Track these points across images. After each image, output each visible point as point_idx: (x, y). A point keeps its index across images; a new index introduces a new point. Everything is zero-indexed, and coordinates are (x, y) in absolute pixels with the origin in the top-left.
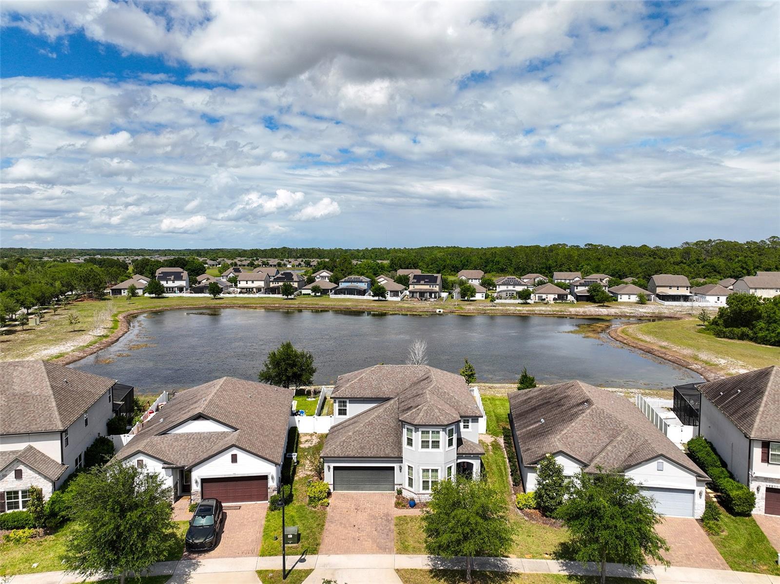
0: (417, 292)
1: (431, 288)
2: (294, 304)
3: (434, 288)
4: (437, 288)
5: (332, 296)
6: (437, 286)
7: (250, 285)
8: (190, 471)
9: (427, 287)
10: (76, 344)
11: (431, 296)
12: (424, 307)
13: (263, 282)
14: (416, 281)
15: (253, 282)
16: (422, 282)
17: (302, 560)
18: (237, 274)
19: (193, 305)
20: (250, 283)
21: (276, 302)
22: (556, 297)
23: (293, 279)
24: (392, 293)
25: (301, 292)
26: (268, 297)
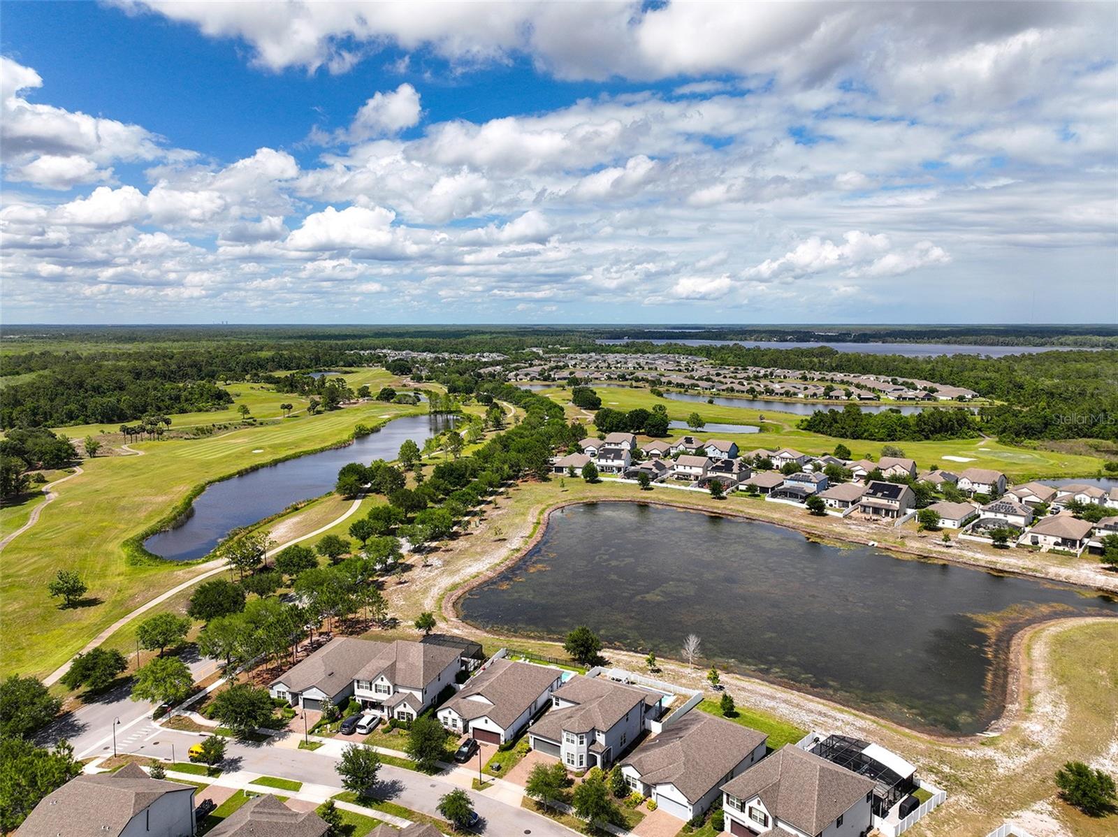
0: (869, 507)
1: (890, 503)
2: (718, 508)
3: (893, 504)
4: (896, 505)
5: (768, 499)
6: (898, 503)
7: (688, 470)
8: (468, 722)
9: (884, 502)
10: (492, 560)
11: (887, 514)
12: (858, 536)
13: (701, 469)
14: (871, 491)
15: (691, 468)
16: (879, 494)
17: (493, 780)
18: (688, 445)
19: (619, 497)
20: (688, 468)
21: (700, 503)
22: (1060, 540)
23: (732, 470)
24: (841, 503)
25: (737, 488)
26: (699, 492)
